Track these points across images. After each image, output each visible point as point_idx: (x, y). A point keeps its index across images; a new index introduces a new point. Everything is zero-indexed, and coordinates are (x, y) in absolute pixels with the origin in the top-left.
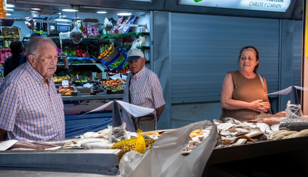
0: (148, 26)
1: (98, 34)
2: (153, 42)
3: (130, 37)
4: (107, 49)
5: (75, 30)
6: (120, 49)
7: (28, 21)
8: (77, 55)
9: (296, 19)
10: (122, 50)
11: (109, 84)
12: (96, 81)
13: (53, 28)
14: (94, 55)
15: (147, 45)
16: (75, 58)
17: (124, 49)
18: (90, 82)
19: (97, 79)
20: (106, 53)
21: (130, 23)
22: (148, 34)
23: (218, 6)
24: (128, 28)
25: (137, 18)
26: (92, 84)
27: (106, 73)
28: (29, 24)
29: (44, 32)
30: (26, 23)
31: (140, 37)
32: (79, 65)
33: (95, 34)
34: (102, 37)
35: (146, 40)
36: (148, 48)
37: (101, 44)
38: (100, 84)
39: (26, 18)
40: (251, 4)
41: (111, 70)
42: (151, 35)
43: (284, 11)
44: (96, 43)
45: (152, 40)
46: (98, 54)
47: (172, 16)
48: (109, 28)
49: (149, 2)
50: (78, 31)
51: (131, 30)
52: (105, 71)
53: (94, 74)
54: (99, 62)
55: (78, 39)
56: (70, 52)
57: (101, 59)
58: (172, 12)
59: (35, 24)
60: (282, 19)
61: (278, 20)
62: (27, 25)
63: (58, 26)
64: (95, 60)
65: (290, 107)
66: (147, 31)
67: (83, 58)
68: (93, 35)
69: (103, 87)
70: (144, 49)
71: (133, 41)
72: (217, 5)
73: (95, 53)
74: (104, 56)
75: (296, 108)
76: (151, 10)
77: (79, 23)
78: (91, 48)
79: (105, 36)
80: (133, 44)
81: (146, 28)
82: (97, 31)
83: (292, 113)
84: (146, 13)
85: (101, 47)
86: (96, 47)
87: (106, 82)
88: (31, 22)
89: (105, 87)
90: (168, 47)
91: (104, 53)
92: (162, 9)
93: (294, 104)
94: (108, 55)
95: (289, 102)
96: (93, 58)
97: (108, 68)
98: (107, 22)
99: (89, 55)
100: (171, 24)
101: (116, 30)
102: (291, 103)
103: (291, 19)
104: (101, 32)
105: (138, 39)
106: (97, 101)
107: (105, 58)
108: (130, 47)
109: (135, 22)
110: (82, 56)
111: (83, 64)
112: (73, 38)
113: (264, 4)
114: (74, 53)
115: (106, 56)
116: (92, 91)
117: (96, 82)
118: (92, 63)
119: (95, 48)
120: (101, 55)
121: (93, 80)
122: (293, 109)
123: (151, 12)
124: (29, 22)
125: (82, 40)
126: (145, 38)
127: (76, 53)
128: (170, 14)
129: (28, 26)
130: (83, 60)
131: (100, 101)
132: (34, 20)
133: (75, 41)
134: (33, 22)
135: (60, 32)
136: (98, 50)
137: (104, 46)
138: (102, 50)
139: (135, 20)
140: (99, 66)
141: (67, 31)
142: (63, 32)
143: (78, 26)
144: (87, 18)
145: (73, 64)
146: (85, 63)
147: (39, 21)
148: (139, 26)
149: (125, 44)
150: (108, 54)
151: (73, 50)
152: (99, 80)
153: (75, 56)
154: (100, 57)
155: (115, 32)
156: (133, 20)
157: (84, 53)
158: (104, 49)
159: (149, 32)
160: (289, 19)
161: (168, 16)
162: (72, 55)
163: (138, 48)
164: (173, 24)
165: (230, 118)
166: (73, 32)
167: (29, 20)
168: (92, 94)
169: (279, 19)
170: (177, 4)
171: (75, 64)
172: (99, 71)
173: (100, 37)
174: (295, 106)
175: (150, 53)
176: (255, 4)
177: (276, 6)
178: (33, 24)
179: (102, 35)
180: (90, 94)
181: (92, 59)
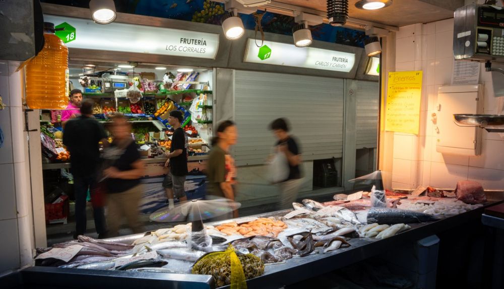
0: (211, 84)
1: (155, 89)
2: (216, 101)
3: (190, 94)
4: (164, 105)
5: (132, 88)
6: (179, 106)
7: (81, 79)
8: (132, 111)
9: (359, 80)
10: (181, 108)
11: (168, 145)
12: (154, 142)
13: (108, 85)
14: (150, 111)
15: (209, 103)
16: (130, 115)
17: (184, 106)
18: (148, 143)
19: (155, 140)
20: (163, 109)
21: (190, 79)
22: (210, 92)
23: (284, 65)
24: (188, 85)
25: (198, 74)
26: (150, 145)
27: (164, 132)
28: (83, 82)
29: (98, 87)
30: (80, 81)
31: (202, 95)
32: (134, 123)
33: (152, 88)
34: (159, 92)
35: (208, 98)
36: (211, 107)
37: (158, 99)
38: (159, 145)
39: (80, 75)
40: (317, 63)
41: (169, 128)
42: (214, 93)
43: (348, 71)
44: (153, 99)
45: (214, 98)
46: (155, 111)
47: (236, 73)
48: (168, 85)
49: (211, 59)
50: (135, 90)
51: (191, 87)
52: (164, 130)
53: (152, 134)
54: (155, 118)
55: (136, 98)
56: (124, 109)
57: (158, 116)
58: (236, 69)
59: (89, 81)
60: (346, 79)
61: (342, 80)
62: (81, 83)
63: (113, 83)
64: (151, 116)
65: (376, 193)
66: (209, 89)
67: (139, 115)
68: (149, 90)
69: (162, 149)
70: (206, 108)
71: (194, 98)
72: (283, 63)
73: (152, 109)
74: (161, 113)
75: (381, 194)
76: (214, 67)
77: (136, 80)
78: (147, 103)
79: (162, 91)
80: (193, 102)
81: (208, 85)
82: (154, 86)
83: (377, 199)
84: (209, 69)
85: (158, 102)
86: (152, 102)
87: (164, 143)
88: (85, 80)
89: (164, 149)
90: (232, 106)
91: (161, 109)
92: (226, 66)
93: (379, 190)
94: (165, 112)
95: (374, 187)
96: (149, 114)
97: (166, 126)
98: (166, 79)
99: (145, 111)
100: (236, 82)
101: (175, 86)
102: (376, 189)
103: (355, 79)
104: (158, 87)
105: (199, 97)
106: (155, 164)
107: (163, 115)
108: (190, 104)
109: (195, 79)
110: (137, 113)
111: (139, 121)
112: (129, 97)
113: (329, 64)
114: (129, 109)
115: (163, 113)
116: (150, 154)
117: (154, 144)
118: (148, 120)
119: (151, 104)
120: (158, 111)
121: (151, 141)
122: (378, 195)
123: (214, 69)
124: (83, 80)
125: (139, 99)
126: (207, 96)
127: (131, 109)
128: (234, 71)
129: (82, 85)
130: (139, 116)
131: (159, 164)
132: (88, 78)
133: (132, 100)
134: (87, 79)
135: (115, 89)
136: (154, 106)
137: (161, 101)
138: (158, 106)
139: (196, 76)
140: (155, 123)
141: (123, 89)
142: (119, 89)
143: (135, 84)
144: (143, 72)
145: (128, 122)
146: (141, 120)
147: (93, 78)
148: (200, 83)
149: (184, 101)
150: (166, 110)
151: (128, 106)
152: (157, 141)
153: (130, 112)
154: (156, 114)
155: (174, 88)
156: (193, 76)
157: (140, 109)
158: (161, 105)
159: (212, 90)
160: (353, 79)
161: (232, 74)
162: (127, 111)
163: (200, 106)
164: (237, 82)
165: (310, 200)
166: (130, 91)
167: (83, 77)
168: (150, 157)
169: (343, 78)
170: (242, 62)
171: (131, 122)
172: (156, 130)
173: (157, 92)
174: (380, 192)
175: (212, 113)
176: (321, 64)
177: (341, 66)
178: (87, 82)
179: (159, 90)
180: (147, 157)
181: (148, 116)
